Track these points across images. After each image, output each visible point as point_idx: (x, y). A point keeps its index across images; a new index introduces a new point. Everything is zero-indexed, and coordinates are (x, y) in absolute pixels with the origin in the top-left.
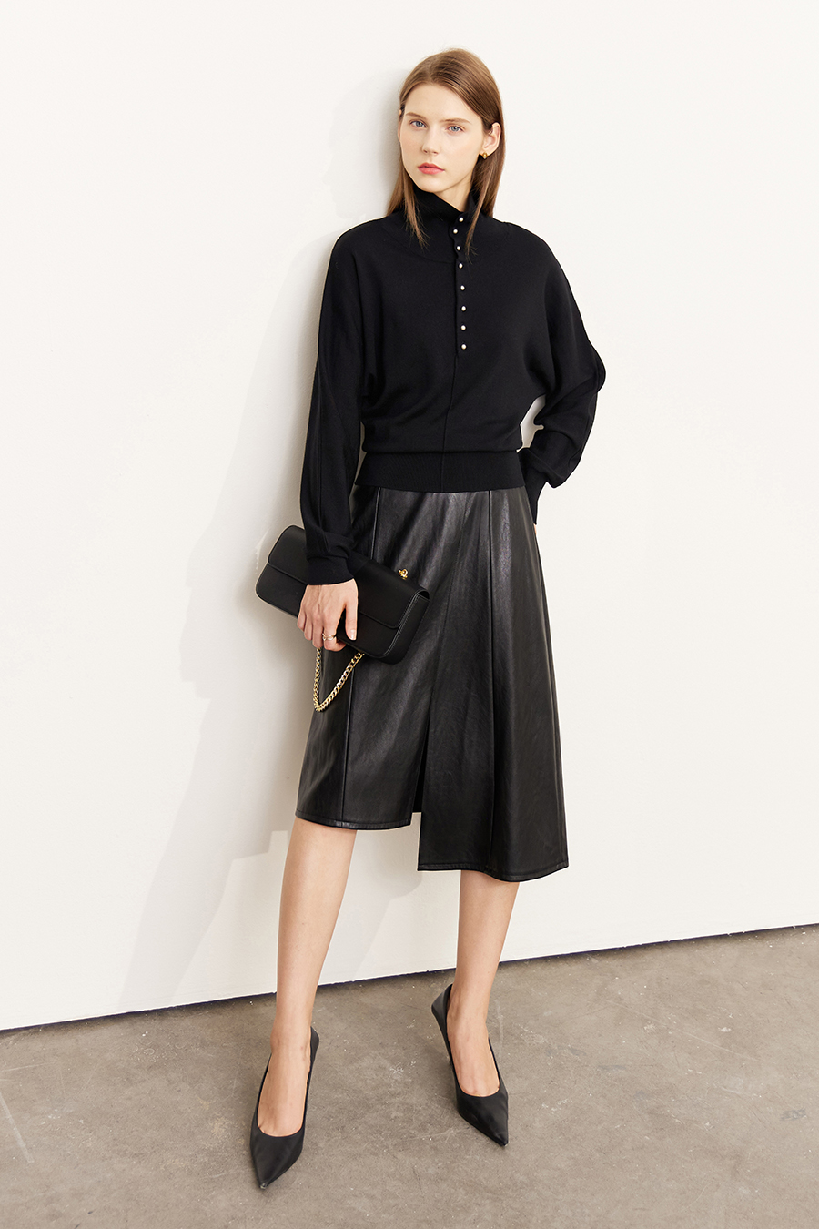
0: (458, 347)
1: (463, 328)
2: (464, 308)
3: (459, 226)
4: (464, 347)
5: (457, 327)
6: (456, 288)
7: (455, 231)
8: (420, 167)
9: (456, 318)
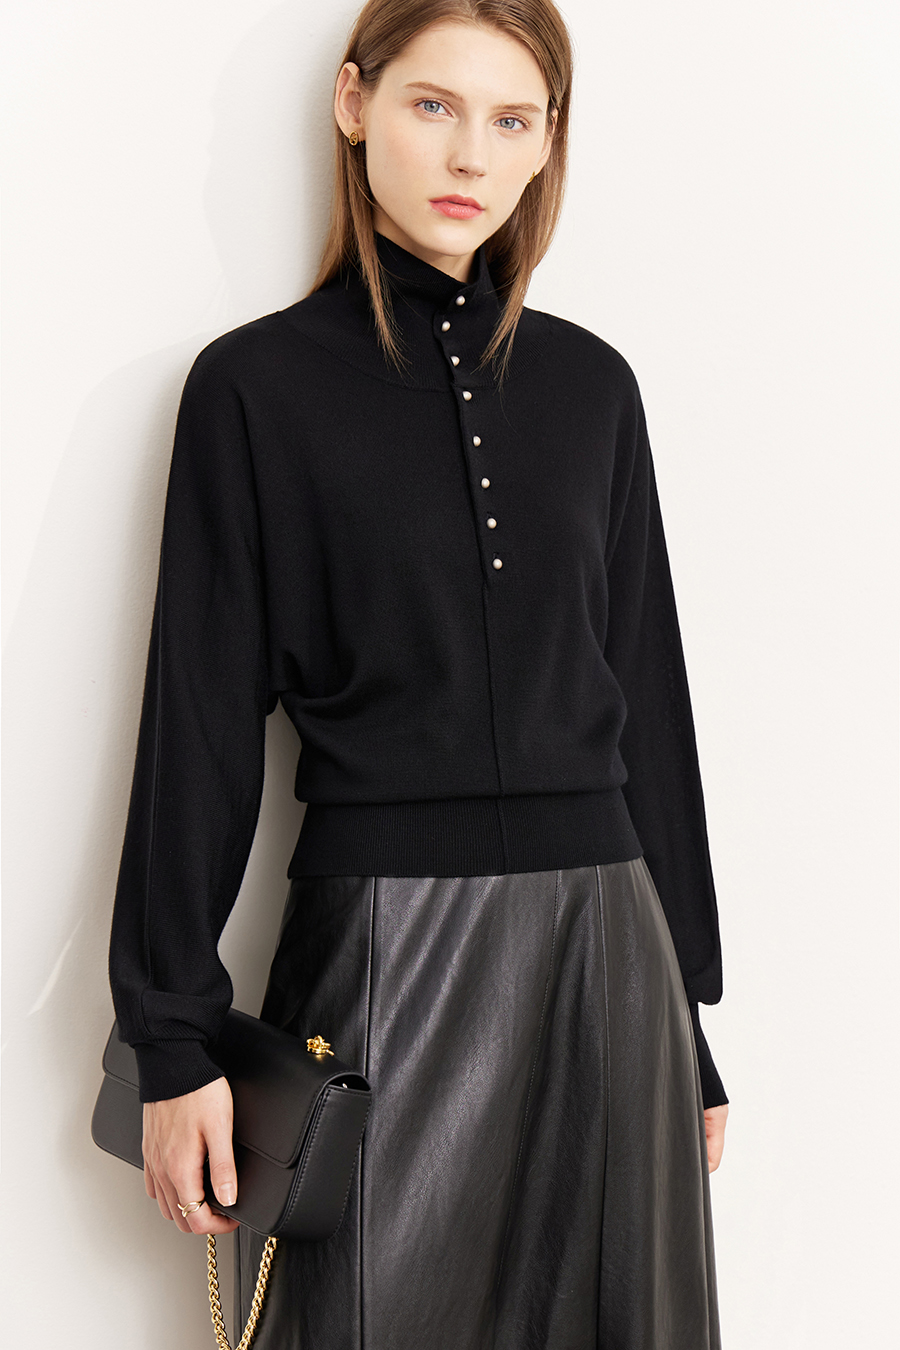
0: (484, 565)
1: (492, 523)
2: (486, 483)
3: (453, 313)
4: (498, 563)
5: (478, 524)
6: (463, 442)
7: (446, 326)
8: (435, 202)
9: (472, 505)
